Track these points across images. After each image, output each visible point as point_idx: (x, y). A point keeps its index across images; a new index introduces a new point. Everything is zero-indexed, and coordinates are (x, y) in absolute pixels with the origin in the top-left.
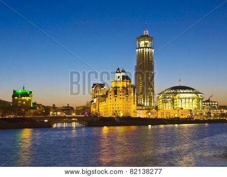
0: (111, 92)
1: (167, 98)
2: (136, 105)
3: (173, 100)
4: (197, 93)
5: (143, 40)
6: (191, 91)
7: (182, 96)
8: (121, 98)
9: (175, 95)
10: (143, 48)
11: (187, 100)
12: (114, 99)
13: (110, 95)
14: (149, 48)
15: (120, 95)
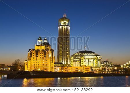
0: (33, 53)
1: (76, 59)
2: (53, 63)
3: (80, 60)
4: (96, 56)
5: (63, 21)
6: (93, 54)
7: (86, 57)
8: (40, 58)
9: (82, 57)
10: (63, 26)
11: (90, 60)
12: (36, 58)
13: (33, 56)
14: (66, 26)
15: (40, 56)
